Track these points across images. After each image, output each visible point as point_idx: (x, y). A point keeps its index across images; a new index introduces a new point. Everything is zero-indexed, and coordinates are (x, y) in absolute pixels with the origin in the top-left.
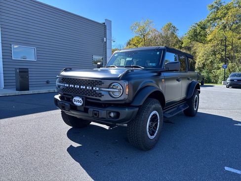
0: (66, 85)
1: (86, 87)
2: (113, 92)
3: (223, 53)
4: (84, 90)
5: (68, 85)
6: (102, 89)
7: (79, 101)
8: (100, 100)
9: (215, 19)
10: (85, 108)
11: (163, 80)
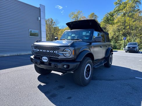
0: (38, 50)
1: (50, 51)
2: (65, 54)
3: (124, 30)
4: (49, 53)
5: (39, 50)
6: (59, 52)
7: (46, 59)
8: (58, 58)
9: (119, 11)
10: (49, 63)
11: (93, 47)
